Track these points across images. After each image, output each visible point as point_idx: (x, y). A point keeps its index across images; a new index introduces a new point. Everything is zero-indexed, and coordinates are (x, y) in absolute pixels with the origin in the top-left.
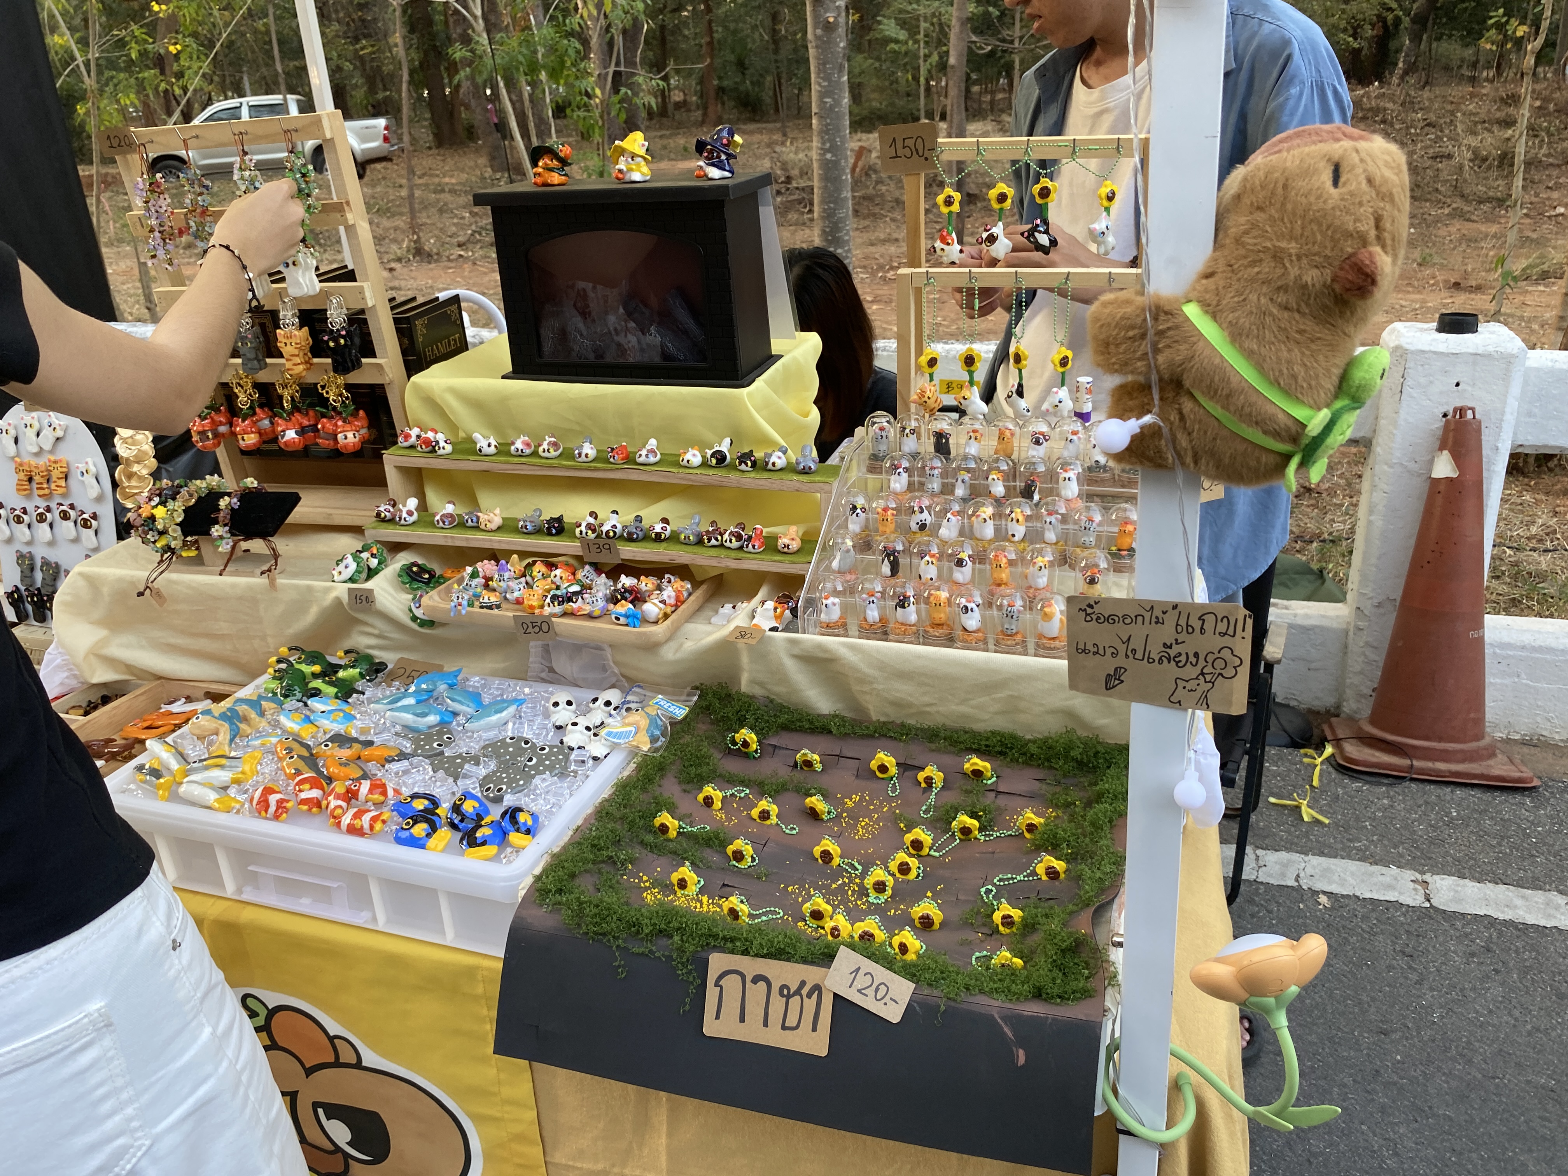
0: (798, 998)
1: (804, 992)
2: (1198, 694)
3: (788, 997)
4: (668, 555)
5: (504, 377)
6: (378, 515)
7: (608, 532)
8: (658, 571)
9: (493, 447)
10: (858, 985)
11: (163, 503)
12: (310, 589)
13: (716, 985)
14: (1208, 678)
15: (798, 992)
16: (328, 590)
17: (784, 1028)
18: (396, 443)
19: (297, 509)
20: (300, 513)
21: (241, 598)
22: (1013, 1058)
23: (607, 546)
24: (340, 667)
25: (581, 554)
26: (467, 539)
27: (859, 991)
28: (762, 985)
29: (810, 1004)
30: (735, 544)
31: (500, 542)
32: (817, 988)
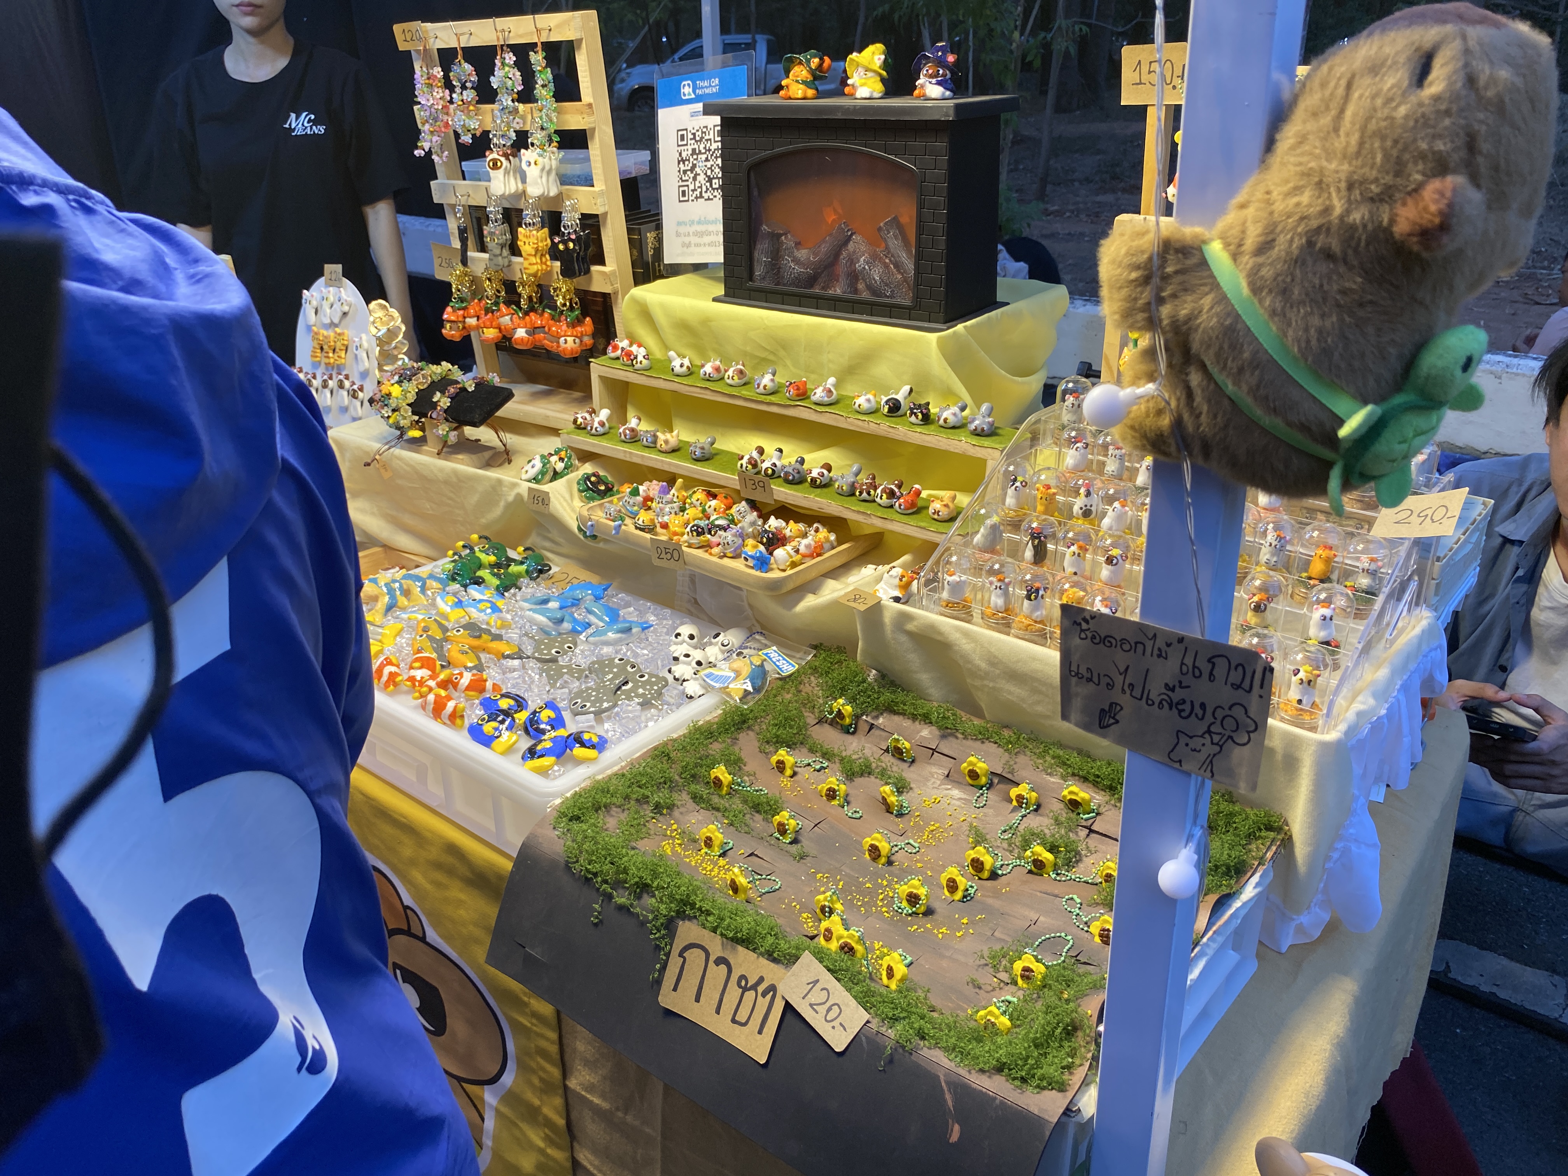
0: (753, 993)
1: (761, 989)
2: (1202, 756)
3: (745, 989)
4: (817, 502)
5: (715, 300)
6: (575, 421)
7: (767, 469)
8: (808, 518)
9: (685, 368)
10: (813, 998)
11: (400, 382)
12: (500, 482)
13: (681, 955)
14: (1216, 738)
15: (754, 987)
16: (514, 485)
17: (734, 1021)
18: (605, 353)
19: (509, 405)
20: (509, 410)
21: (446, 482)
22: (946, 1132)
23: (761, 484)
24: (514, 560)
25: (738, 488)
26: (643, 456)
27: (811, 1005)
28: (723, 968)
29: (763, 1003)
30: (885, 500)
31: (670, 464)
32: (772, 988)
